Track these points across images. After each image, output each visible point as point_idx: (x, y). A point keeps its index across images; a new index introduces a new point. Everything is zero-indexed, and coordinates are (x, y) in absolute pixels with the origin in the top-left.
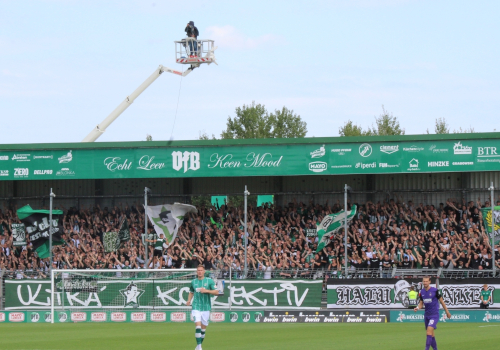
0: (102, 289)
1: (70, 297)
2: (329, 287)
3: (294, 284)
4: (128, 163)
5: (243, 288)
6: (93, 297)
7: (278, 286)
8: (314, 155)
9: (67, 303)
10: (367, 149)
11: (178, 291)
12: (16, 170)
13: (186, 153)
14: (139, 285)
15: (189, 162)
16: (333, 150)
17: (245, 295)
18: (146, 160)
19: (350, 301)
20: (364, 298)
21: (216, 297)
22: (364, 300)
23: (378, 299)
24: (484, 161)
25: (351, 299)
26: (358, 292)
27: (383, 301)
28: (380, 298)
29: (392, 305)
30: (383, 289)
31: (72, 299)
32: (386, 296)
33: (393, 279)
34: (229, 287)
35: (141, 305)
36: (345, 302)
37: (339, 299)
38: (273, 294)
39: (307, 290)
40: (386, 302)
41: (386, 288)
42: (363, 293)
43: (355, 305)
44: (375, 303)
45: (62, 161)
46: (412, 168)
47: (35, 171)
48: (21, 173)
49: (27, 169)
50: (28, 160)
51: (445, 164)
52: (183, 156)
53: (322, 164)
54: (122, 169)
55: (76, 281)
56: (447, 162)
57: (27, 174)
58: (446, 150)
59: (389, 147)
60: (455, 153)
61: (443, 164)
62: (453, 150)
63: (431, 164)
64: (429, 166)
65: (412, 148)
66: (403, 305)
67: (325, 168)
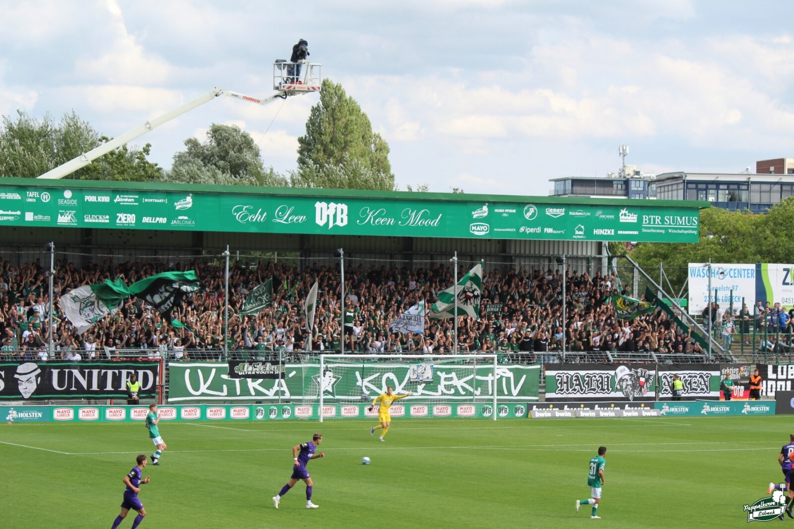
0: (291, 375)
1: (252, 384)
2: (548, 373)
3: (510, 370)
4: (261, 214)
5: (453, 375)
6: (280, 385)
7: (492, 371)
8: (476, 214)
9: (245, 391)
10: (532, 210)
11: (380, 377)
12: (120, 215)
13: (332, 205)
14: (335, 370)
15: (335, 216)
16: (496, 211)
17: (459, 383)
18: (283, 211)
19: (570, 390)
20: (584, 386)
21: (423, 385)
22: (584, 388)
23: (598, 387)
24: (649, 231)
25: (571, 388)
26: (578, 379)
27: (604, 390)
28: (600, 386)
29: (613, 395)
30: (603, 376)
31: (254, 388)
32: (606, 383)
33: (613, 364)
34: (439, 373)
35: (337, 395)
36: (565, 390)
37: (559, 387)
38: (487, 381)
39: (525, 376)
40: (606, 391)
41: (606, 374)
42: (583, 381)
43: (575, 394)
44: (595, 392)
45: (180, 206)
46: (577, 235)
47: (144, 218)
48: (126, 220)
49: (134, 215)
50: (135, 204)
51: (611, 232)
52: (328, 208)
53: (484, 225)
54: (254, 220)
55: (258, 364)
56: (613, 230)
57: (134, 222)
58: (612, 217)
59: (555, 210)
60: (621, 221)
61: (609, 233)
62: (619, 217)
63: (597, 232)
64: (594, 234)
65: (578, 212)
66: (624, 394)
67: (487, 231)
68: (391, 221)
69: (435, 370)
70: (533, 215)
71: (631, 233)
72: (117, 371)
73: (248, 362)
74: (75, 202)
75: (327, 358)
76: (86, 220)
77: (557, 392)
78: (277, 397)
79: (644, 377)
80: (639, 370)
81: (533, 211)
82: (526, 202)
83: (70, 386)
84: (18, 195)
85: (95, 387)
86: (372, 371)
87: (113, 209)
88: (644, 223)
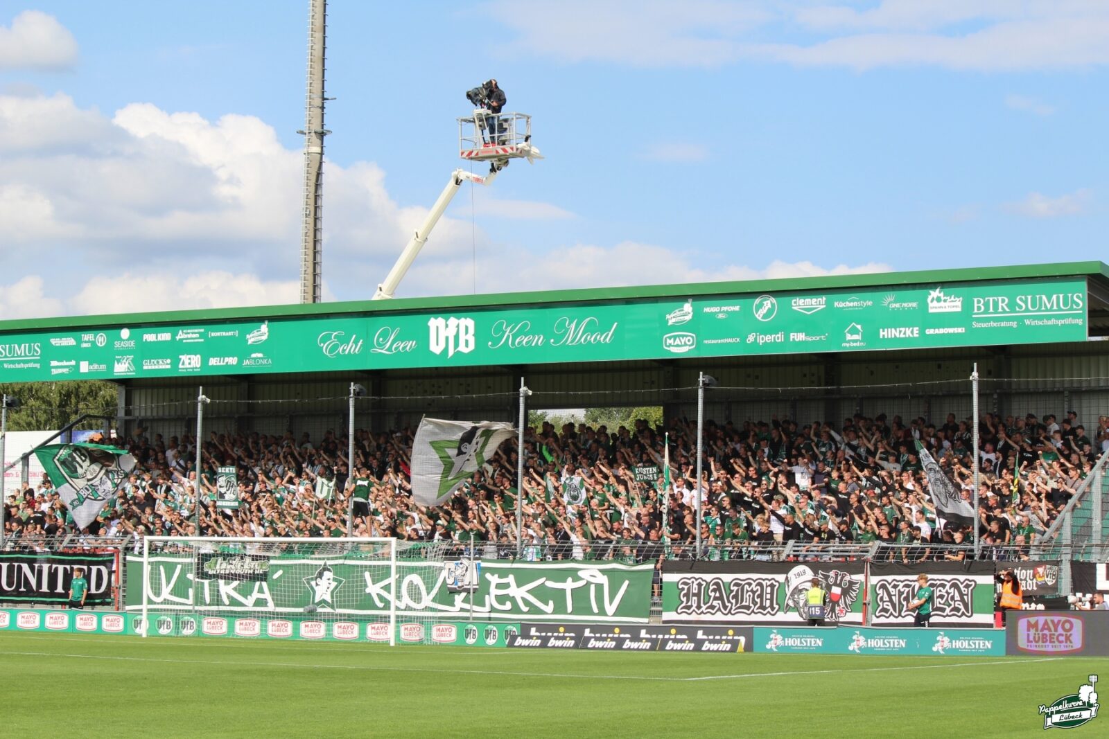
0: (275, 576)
1: (226, 589)
2: (667, 578)
3: (603, 571)
4: (356, 342)
5: (511, 579)
6: (261, 590)
7: (574, 574)
8: (672, 319)
10: (767, 305)
11: (400, 582)
12: (182, 357)
13: (453, 321)
15: (457, 337)
16: (707, 310)
17: (519, 593)
18: (385, 335)
19: (704, 608)
20: (729, 602)
21: (463, 595)
22: (730, 605)
23: (755, 603)
24: (985, 325)
25: (705, 604)
26: (718, 589)
27: (764, 608)
28: (758, 600)
29: (781, 617)
30: (764, 583)
31: (227, 593)
32: (768, 596)
33: (783, 563)
34: (488, 576)
35: (340, 607)
36: (694, 608)
37: (682, 602)
38: (564, 590)
39: (627, 582)
40: (769, 609)
41: (770, 580)
42: (728, 592)
43: (713, 614)
44: (749, 612)
45: (252, 340)
46: (849, 341)
47: (211, 359)
48: (190, 363)
49: (199, 356)
50: (199, 340)
51: (912, 332)
52: (447, 326)
53: (687, 336)
54: (347, 352)
55: (234, 559)
56: (915, 329)
57: (199, 366)
58: (914, 305)
59: (808, 300)
60: (931, 311)
61: (909, 333)
62: (928, 304)
63: (885, 333)
64: (881, 337)
65: (850, 302)
66: (802, 616)
67: (692, 345)
68: (539, 340)
69: (482, 571)
70: (770, 312)
71: (951, 330)
73: (223, 555)
74: (132, 343)
76: (145, 368)
77: (679, 611)
78: (257, 609)
79: (839, 585)
80: (832, 574)
81: (769, 306)
84: (73, 340)
88: (976, 311)
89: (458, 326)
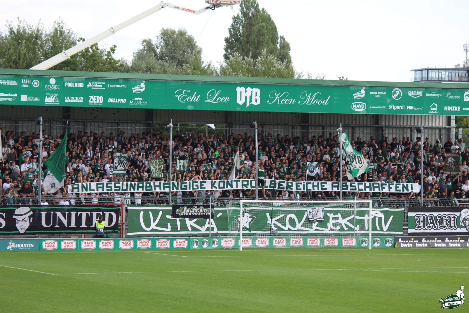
0: (218, 216)
1: (189, 223)
2: (410, 214)
3: (382, 212)
4: (196, 96)
5: (339, 215)
6: (210, 223)
7: (368, 213)
8: (356, 96)
9: (184, 227)
11: (284, 218)
12: (91, 97)
13: (249, 89)
14: (251, 212)
15: (251, 97)
16: (371, 93)
17: (343, 222)
18: (213, 93)
19: (426, 227)
20: (436, 224)
21: (317, 223)
22: (437, 226)
23: (447, 225)
25: (426, 225)
26: (432, 219)
27: (452, 227)
28: (449, 224)
29: (459, 230)
30: (451, 216)
31: (190, 225)
32: (453, 222)
33: (459, 208)
34: (328, 214)
35: (253, 230)
36: (422, 227)
37: (417, 225)
38: (364, 220)
39: (392, 216)
40: (454, 227)
41: (453, 215)
42: (436, 220)
43: (430, 230)
44: (445, 229)
45: (136, 90)
46: (432, 111)
47: (109, 99)
48: (96, 100)
49: (101, 97)
50: (102, 88)
51: (457, 108)
52: (246, 91)
53: (362, 104)
54: (191, 101)
55: (194, 208)
56: (459, 107)
57: (101, 102)
58: (459, 97)
59: (415, 92)
60: (465, 100)
61: (456, 109)
62: (464, 97)
63: (447, 108)
64: (445, 110)
65: (433, 94)
66: (467, 230)
67: (364, 108)
68: (292, 101)
69: (325, 212)
70: (399, 96)
72: (89, 213)
73: (187, 206)
74: (58, 87)
75: (245, 203)
76: (66, 101)
77: (416, 229)
78: (208, 232)
81: (399, 93)
82: (393, 86)
83: (54, 223)
84: (15, 82)
85: (73, 225)
86: (278, 213)
87: (86, 93)
89: (252, 92)
